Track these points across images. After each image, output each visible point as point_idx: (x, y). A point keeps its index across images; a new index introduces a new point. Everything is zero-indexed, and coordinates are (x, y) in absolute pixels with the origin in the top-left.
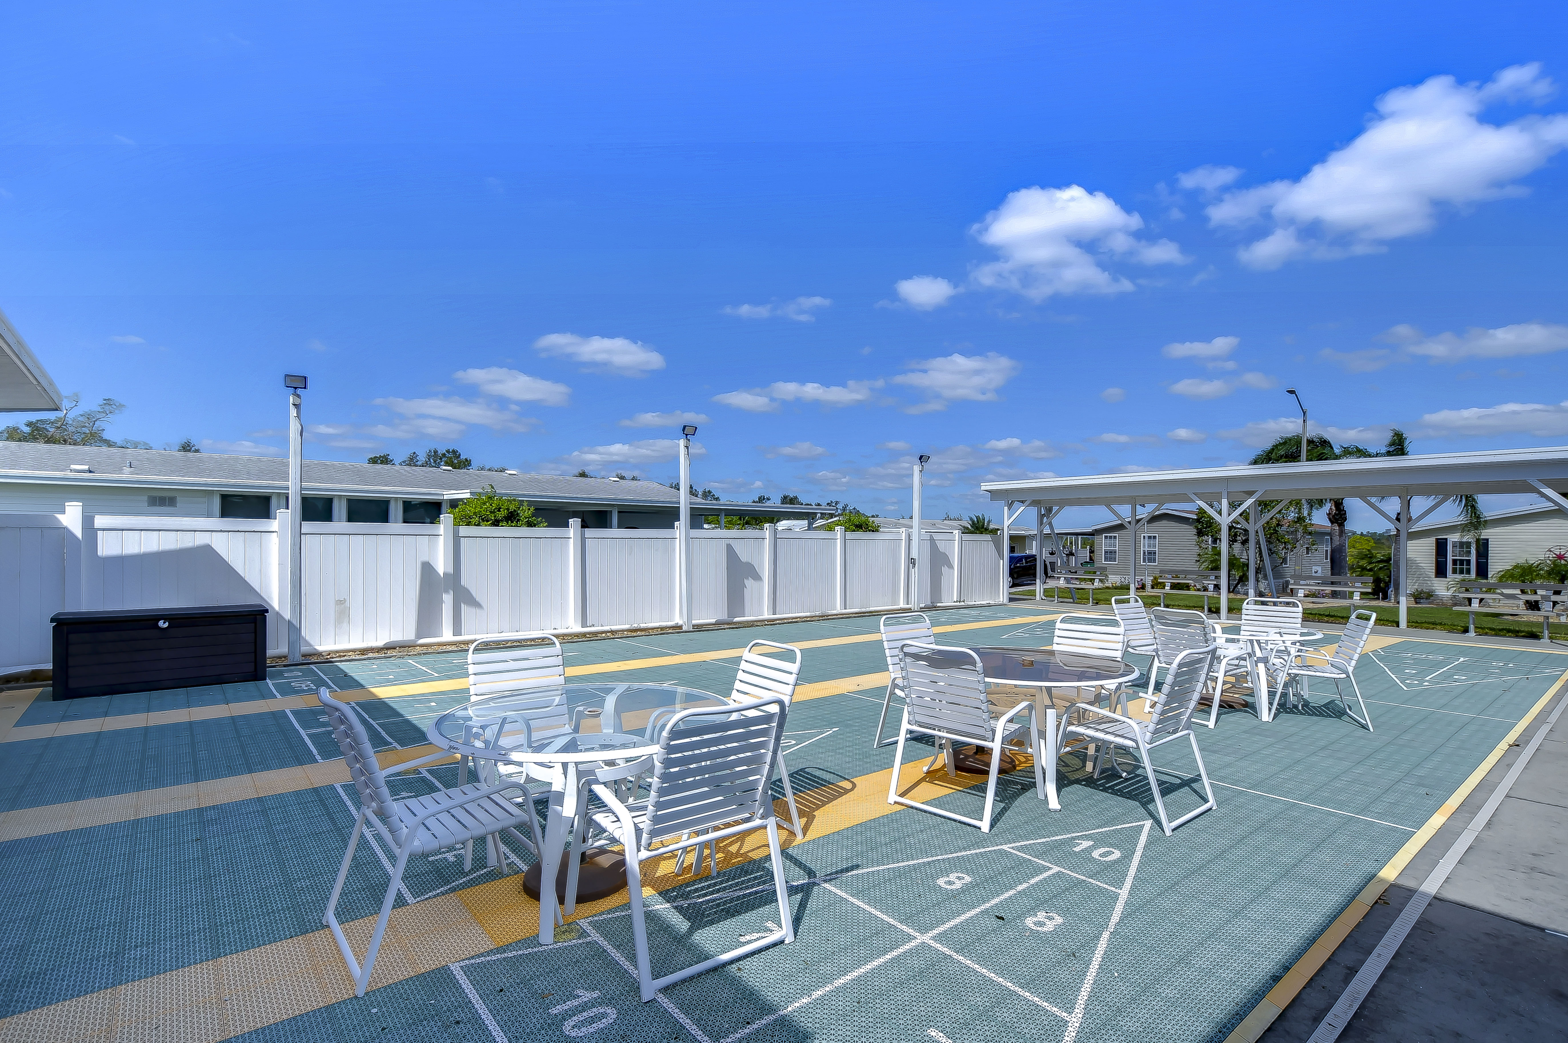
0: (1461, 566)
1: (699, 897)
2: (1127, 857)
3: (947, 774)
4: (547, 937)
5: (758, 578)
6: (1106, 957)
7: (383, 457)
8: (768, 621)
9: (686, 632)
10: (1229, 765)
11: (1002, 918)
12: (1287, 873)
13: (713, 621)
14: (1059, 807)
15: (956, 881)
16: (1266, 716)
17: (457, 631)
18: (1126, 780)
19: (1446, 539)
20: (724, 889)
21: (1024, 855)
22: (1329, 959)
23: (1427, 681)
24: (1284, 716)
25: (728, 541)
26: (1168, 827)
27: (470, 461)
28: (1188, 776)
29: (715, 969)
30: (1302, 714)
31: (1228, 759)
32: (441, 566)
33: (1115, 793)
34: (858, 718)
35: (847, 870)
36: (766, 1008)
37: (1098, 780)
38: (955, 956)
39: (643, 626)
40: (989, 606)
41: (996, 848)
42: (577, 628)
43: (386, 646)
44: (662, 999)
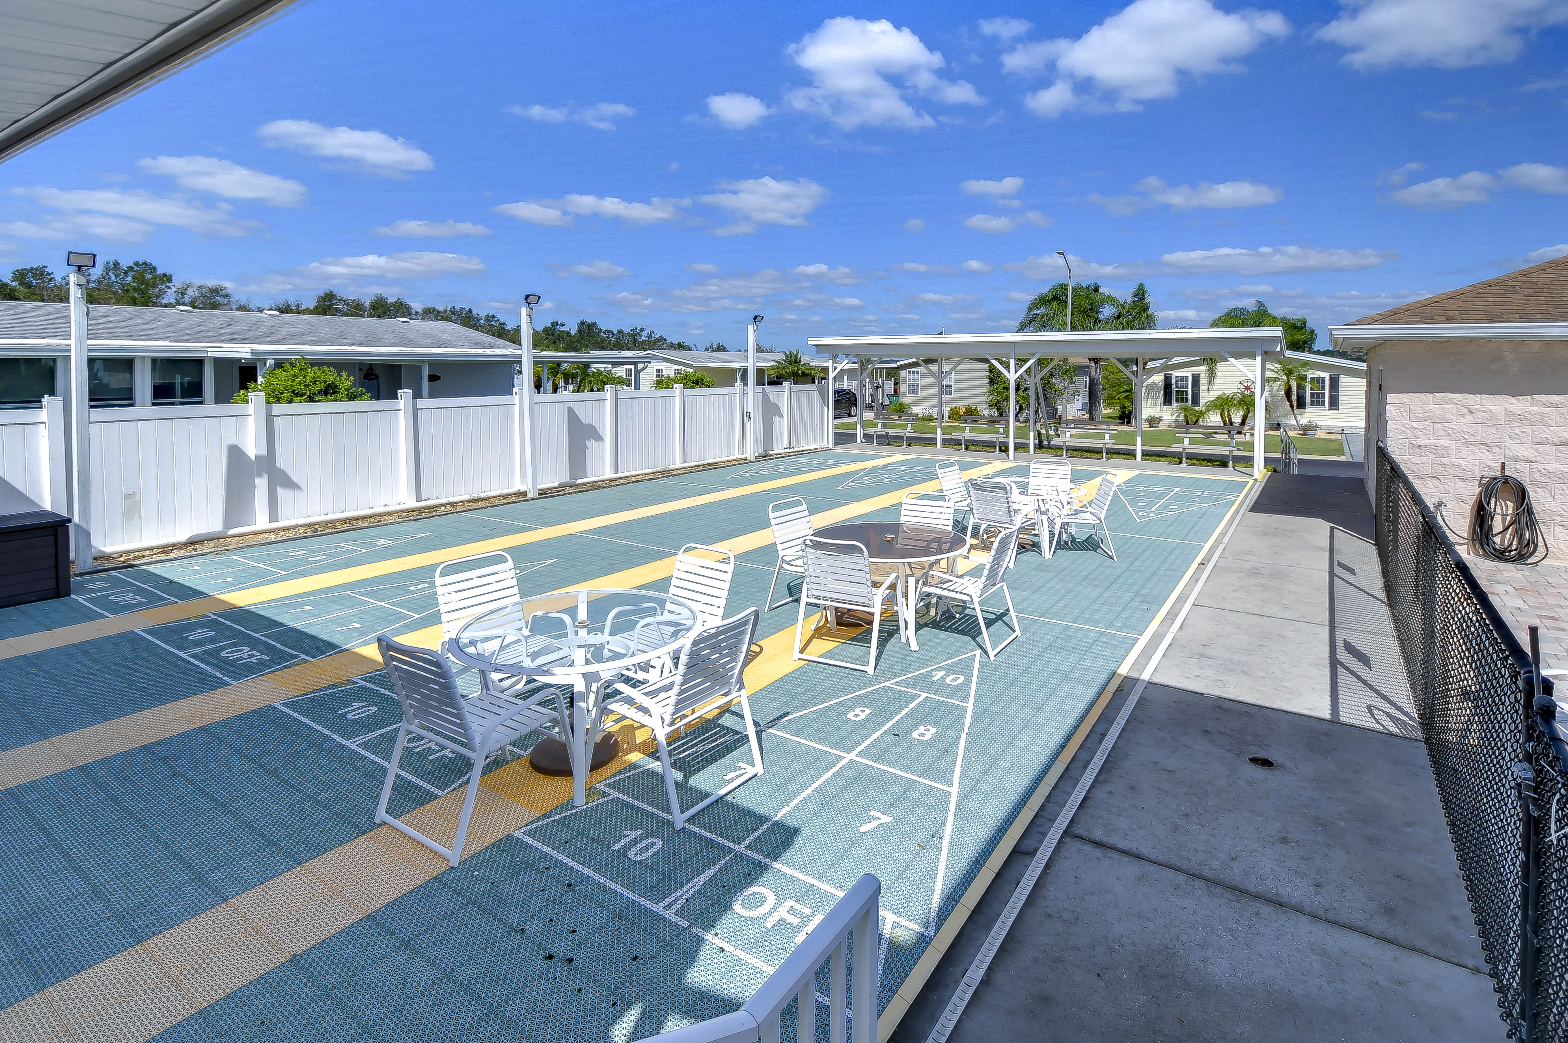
0: (1182, 398)
1: (679, 753)
2: (968, 679)
3: (829, 629)
4: (580, 800)
5: (599, 438)
6: (966, 749)
7: (37, 269)
8: (611, 480)
9: (532, 499)
10: (1026, 599)
11: (897, 735)
12: (1066, 677)
13: (556, 484)
14: (918, 648)
15: (860, 714)
16: (1047, 554)
17: (273, 517)
18: (960, 619)
19: (1171, 374)
20: (696, 745)
21: (901, 688)
22: (1091, 730)
23: (1153, 512)
24: (1059, 552)
25: (569, 404)
26: (992, 654)
27: (171, 276)
28: (999, 612)
29: (717, 801)
30: (1072, 550)
31: (1025, 594)
32: (252, 447)
33: (953, 631)
34: (741, 585)
35: (782, 717)
36: (764, 819)
37: (940, 622)
38: (874, 764)
39: (483, 495)
40: (816, 451)
41: (881, 685)
42: (412, 503)
43: (189, 541)
44: (687, 825)
